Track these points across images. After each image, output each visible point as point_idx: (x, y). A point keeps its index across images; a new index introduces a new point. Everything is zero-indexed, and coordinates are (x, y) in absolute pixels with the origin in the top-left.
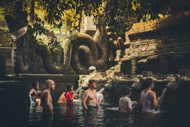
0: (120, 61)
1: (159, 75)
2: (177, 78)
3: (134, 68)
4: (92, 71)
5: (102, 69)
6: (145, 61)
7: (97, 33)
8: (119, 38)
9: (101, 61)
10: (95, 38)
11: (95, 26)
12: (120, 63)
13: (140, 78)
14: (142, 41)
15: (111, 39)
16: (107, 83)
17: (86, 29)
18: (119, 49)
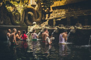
0: (48, 19)
1: (66, 26)
2: (75, 28)
3: (54, 23)
4: (34, 24)
5: (39, 23)
6: (60, 19)
7: (37, 6)
8: (48, 9)
9: (38, 20)
10: (36, 9)
11: (36, 3)
12: (48, 20)
13: (57, 27)
14: (59, 10)
15: (43, 9)
16: (41, 30)
17: (31, 4)
18: (47, 14)
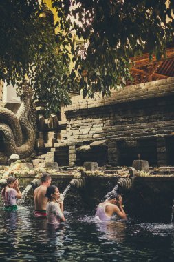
0: (53, 147)
1: (107, 167)
2: (131, 172)
3: (72, 157)
4: (14, 160)
6: (87, 147)
7: (22, 108)
8: (53, 115)
9: (25, 147)
10: (19, 114)
11: (19, 97)
12: (53, 150)
13: (81, 171)
14: (84, 121)
15: (40, 117)
16: (35, 178)
17: (5, 101)
18: (51, 130)
